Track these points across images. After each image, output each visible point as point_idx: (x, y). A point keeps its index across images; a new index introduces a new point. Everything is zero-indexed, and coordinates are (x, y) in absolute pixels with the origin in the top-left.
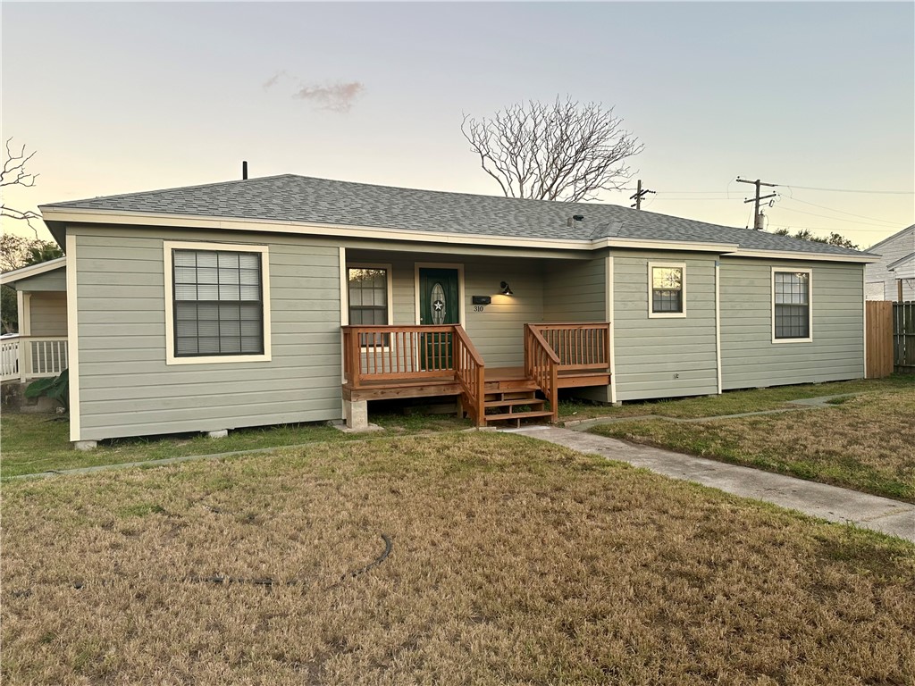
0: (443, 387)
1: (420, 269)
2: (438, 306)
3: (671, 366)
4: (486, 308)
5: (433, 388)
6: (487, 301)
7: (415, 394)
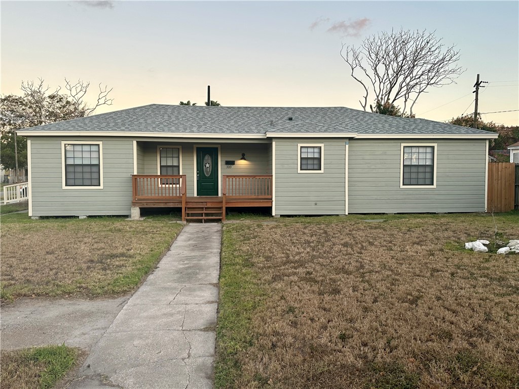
0: (177, 203)
1: (197, 148)
2: (207, 165)
3: (312, 199)
4: (233, 166)
5: (172, 203)
6: (233, 163)
7: (162, 206)
